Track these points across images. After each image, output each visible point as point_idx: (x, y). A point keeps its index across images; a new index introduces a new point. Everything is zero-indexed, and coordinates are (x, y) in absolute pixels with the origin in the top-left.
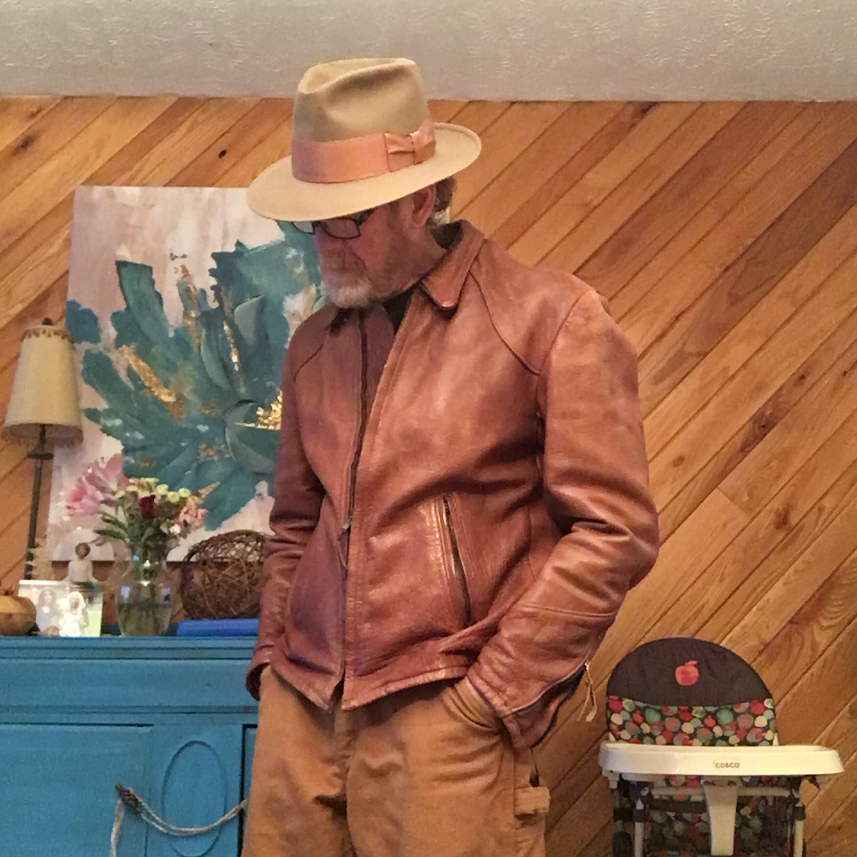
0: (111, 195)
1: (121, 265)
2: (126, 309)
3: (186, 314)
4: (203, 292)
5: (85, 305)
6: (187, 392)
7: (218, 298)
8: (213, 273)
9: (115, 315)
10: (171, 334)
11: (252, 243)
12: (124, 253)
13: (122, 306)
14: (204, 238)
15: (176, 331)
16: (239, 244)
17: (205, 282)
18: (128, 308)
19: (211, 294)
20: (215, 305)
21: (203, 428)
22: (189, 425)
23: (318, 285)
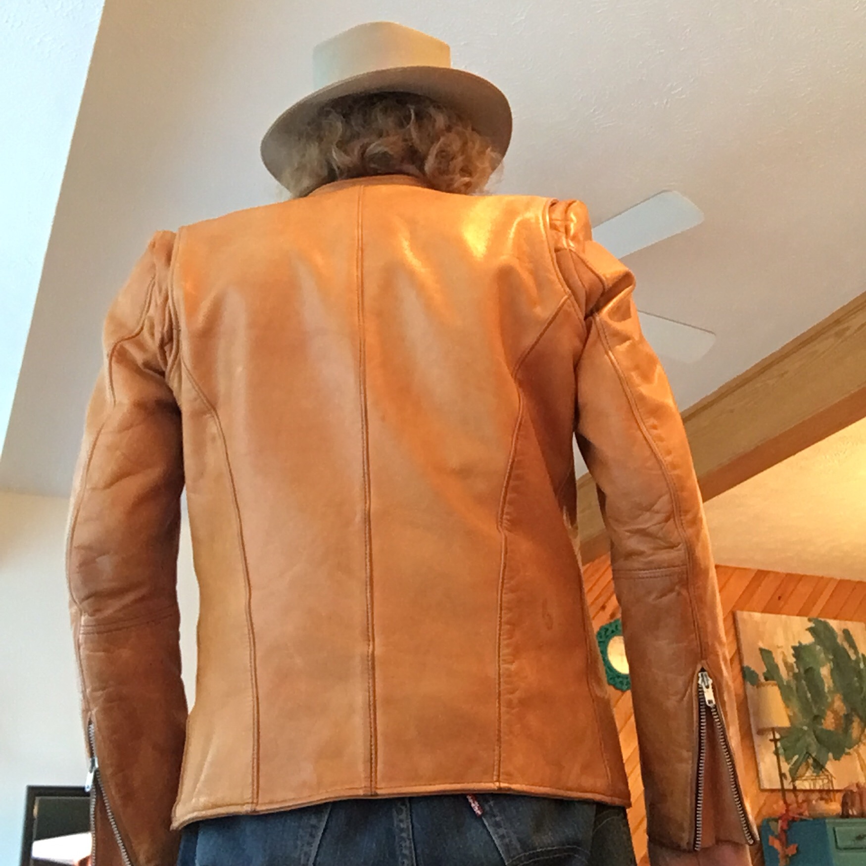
1: (761, 650)
2: (767, 671)
3: (788, 674)
4: (792, 664)
5: (753, 669)
6: (796, 710)
7: (798, 667)
8: (793, 655)
9: (764, 674)
10: (785, 684)
11: (804, 643)
12: (761, 645)
13: (765, 670)
14: (787, 639)
15: (787, 682)
16: (800, 643)
17: (792, 660)
18: (768, 671)
19: (795, 665)
20: (797, 670)
21: (805, 728)
22: (800, 726)
23: (830, 663)
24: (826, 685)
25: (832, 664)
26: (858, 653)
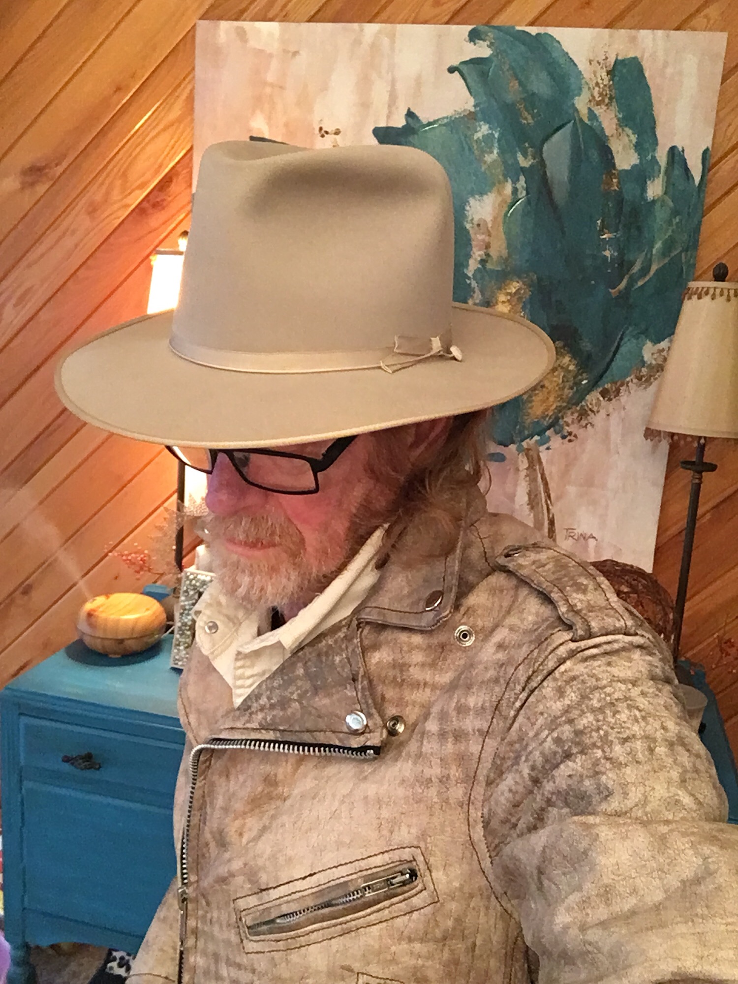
0: (242, 35)
12: (261, 127)
16: (410, 114)
23: (515, 181)
24: (477, 254)
25: (522, 182)
26: (655, 142)
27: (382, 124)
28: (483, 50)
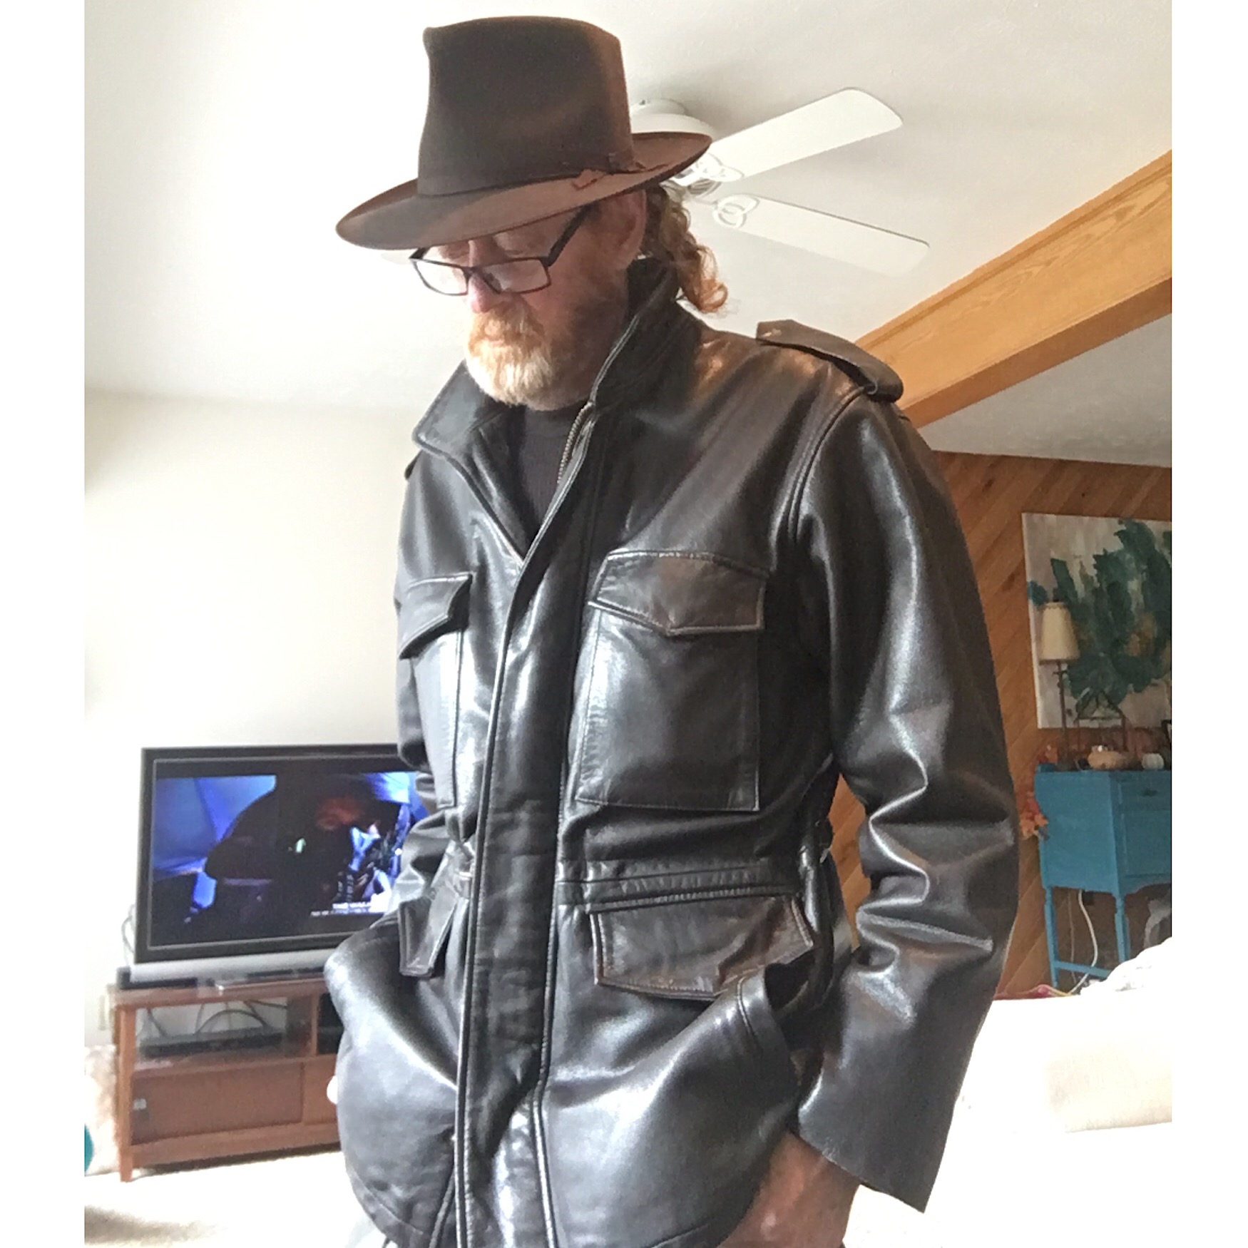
0: (1042, 519)
1: (1053, 560)
2: (1058, 587)
3: (1085, 589)
4: (1092, 578)
5: (1039, 584)
6: (1092, 633)
7: (1099, 581)
8: (1095, 566)
9: (1054, 591)
10: (1080, 601)
11: (1110, 550)
12: (1054, 555)
13: (1056, 586)
14: (1088, 547)
15: (1082, 599)
16: (1105, 551)
17: (1092, 572)
18: (1060, 586)
19: (1095, 579)
20: (1098, 585)
21: (1102, 654)
22: (1094, 654)
23: (1142, 574)
24: (1134, 603)
25: (1145, 575)
27: (1096, 553)
28: (1123, 527)
